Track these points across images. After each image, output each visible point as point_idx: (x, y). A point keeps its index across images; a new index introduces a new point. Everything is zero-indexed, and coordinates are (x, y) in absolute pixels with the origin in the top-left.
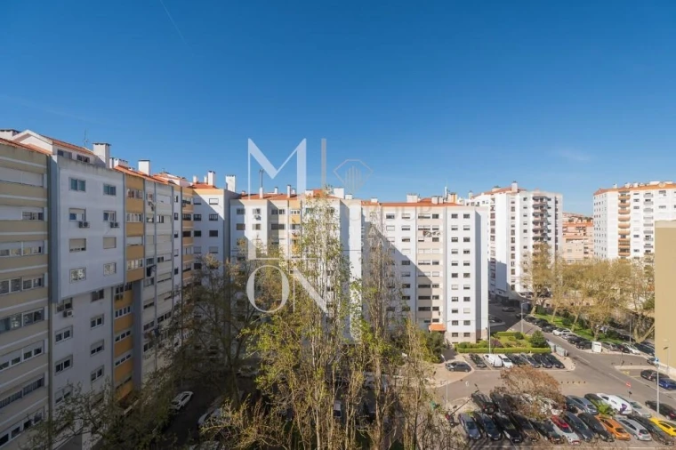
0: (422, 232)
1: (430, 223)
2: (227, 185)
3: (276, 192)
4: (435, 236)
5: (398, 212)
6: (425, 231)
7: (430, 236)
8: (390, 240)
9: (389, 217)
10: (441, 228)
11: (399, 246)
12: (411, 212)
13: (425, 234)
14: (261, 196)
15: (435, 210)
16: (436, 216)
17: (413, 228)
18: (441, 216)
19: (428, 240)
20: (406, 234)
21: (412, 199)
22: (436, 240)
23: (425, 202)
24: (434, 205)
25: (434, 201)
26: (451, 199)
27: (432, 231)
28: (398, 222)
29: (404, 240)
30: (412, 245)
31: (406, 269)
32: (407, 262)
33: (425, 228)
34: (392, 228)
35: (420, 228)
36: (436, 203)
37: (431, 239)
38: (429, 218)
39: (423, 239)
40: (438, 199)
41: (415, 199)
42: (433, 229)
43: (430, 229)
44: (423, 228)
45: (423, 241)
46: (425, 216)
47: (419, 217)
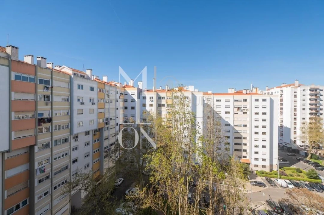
0: (237, 108)
1: (242, 104)
2: (138, 85)
3: (160, 89)
4: (245, 111)
5: (223, 98)
6: (239, 108)
7: (242, 111)
8: (218, 112)
9: (218, 101)
10: (248, 107)
11: (223, 116)
12: (231, 98)
13: (238, 109)
14: (154, 90)
15: (245, 97)
16: (246, 100)
17: (232, 107)
18: (248, 100)
19: (240, 113)
20: (227, 110)
21: (230, 91)
22: (244, 113)
23: (239, 93)
24: (244, 94)
25: (244, 92)
26: (254, 91)
27: (243, 108)
28: (223, 103)
29: (226, 113)
30: (231, 115)
31: (227, 128)
32: (228, 125)
33: (239, 106)
34: (220, 107)
35: (235, 106)
36: (246, 93)
37: (242, 113)
38: (241, 101)
39: (237, 113)
40: (247, 91)
41: (233, 91)
42: (244, 107)
43: (241, 107)
44: (237, 106)
45: (237, 114)
46: (239, 100)
47: (235, 101)
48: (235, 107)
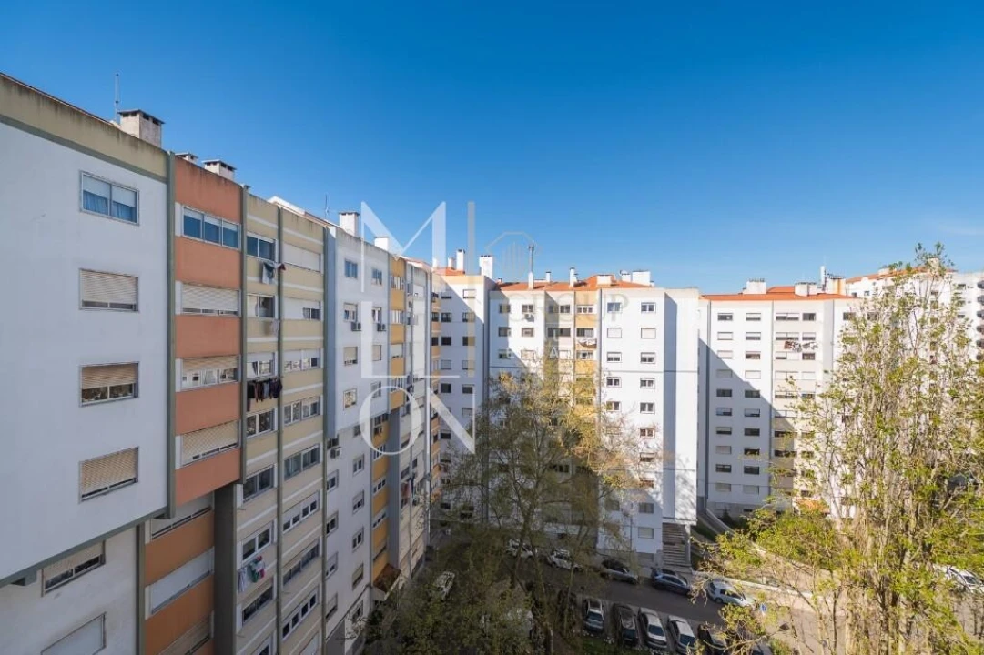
0: (783, 342)
1: (798, 329)
2: (480, 269)
3: (548, 280)
4: (809, 350)
5: (739, 310)
6: (789, 342)
7: (799, 350)
8: (720, 355)
9: (722, 318)
10: (820, 338)
11: (739, 366)
12: (766, 310)
13: (788, 345)
14: (531, 285)
15: (809, 307)
16: (810, 317)
17: (767, 338)
18: (819, 317)
19: (794, 356)
20: (753, 346)
21: (754, 288)
22: (809, 356)
23: (788, 294)
24: (801, 298)
25: (801, 290)
26: (831, 287)
27: (802, 342)
28: (739, 326)
29: (748, 356)
30: (763, 364)
31: (752, 403)
32: (752, 394)
33: (790, 336)
34: (729, 336)
35: (779, 336)
36: (805, 294)
37: (801, 355)
38: (797, 319)
39: (784, 355)
40: (808, 288)
41: (761, 288)
42: (804, 339)
43: (797, 339)
44: (784, 335)
45: (784, 358)
46: (789, 316)
47: (778, 318)
48: (777, 339)
